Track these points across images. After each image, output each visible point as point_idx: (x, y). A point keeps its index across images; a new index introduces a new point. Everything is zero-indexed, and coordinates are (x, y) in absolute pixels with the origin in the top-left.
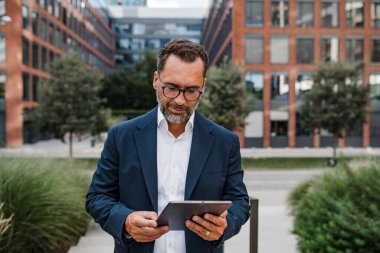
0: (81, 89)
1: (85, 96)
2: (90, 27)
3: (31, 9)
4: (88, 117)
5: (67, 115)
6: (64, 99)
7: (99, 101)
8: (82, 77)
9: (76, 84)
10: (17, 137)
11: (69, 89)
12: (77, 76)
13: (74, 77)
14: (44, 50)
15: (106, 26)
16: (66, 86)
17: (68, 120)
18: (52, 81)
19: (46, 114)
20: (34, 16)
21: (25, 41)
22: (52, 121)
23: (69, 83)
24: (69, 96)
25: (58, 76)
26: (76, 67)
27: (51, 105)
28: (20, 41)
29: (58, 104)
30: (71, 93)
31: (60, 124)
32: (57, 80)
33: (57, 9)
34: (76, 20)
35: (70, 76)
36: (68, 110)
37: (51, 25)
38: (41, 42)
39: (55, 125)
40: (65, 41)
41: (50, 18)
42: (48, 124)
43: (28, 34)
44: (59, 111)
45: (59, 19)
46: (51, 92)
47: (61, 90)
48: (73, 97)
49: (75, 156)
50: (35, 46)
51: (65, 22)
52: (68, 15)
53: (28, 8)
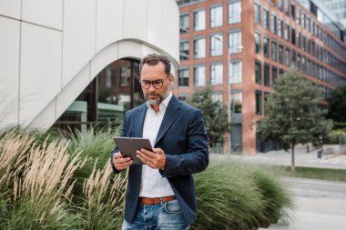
0: (301, 102)
1: (306, 109)
2: (319, 43)
3: (262, 36)
4: (308, 128)
5: (288, 127)
6: (285, 112)
7: (319, 111)
8: (302, 91)
9: (296, 98)
10: (252, 146)
11: (289, 103)
12: (297, 90)
13: (294, 91)
14: (274, 69)
15: (338, 39)
16: (287, 100)
17: (289, 131)
18: (275, 96)
19: (270, 125)
20: (266, 41)
21: (258, 64)
22: (275, 131)
23: (290, 97)
24: (290, 109)
25: (280, 91)
26: (296, 82)
27: (274, 117)
28: (254, 64)
29: (279, 116)
30: (292, 106)
31: (282, 134)
32: (279, 95)
33: (286, 32)
34: (305, 38)
35: (291, 90)
36: (290, 122)
37: (281, 47)
38: (272, 63)
39: (278, 135)
40: (294, 59)
41: (279, 41)
42: (272, 134)
43: (261, 57)
44: (281, 123)
45: (288, 40)
46: (274, 106)
47: (283, 104)
48: (295, 110)
49: (297, 165)
50: (267, 67)
51: (294, 42)
52: (297, 35)
53: (259, 35)
